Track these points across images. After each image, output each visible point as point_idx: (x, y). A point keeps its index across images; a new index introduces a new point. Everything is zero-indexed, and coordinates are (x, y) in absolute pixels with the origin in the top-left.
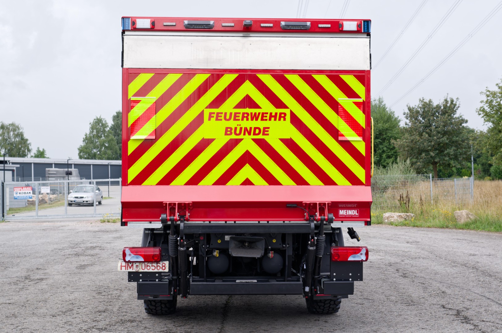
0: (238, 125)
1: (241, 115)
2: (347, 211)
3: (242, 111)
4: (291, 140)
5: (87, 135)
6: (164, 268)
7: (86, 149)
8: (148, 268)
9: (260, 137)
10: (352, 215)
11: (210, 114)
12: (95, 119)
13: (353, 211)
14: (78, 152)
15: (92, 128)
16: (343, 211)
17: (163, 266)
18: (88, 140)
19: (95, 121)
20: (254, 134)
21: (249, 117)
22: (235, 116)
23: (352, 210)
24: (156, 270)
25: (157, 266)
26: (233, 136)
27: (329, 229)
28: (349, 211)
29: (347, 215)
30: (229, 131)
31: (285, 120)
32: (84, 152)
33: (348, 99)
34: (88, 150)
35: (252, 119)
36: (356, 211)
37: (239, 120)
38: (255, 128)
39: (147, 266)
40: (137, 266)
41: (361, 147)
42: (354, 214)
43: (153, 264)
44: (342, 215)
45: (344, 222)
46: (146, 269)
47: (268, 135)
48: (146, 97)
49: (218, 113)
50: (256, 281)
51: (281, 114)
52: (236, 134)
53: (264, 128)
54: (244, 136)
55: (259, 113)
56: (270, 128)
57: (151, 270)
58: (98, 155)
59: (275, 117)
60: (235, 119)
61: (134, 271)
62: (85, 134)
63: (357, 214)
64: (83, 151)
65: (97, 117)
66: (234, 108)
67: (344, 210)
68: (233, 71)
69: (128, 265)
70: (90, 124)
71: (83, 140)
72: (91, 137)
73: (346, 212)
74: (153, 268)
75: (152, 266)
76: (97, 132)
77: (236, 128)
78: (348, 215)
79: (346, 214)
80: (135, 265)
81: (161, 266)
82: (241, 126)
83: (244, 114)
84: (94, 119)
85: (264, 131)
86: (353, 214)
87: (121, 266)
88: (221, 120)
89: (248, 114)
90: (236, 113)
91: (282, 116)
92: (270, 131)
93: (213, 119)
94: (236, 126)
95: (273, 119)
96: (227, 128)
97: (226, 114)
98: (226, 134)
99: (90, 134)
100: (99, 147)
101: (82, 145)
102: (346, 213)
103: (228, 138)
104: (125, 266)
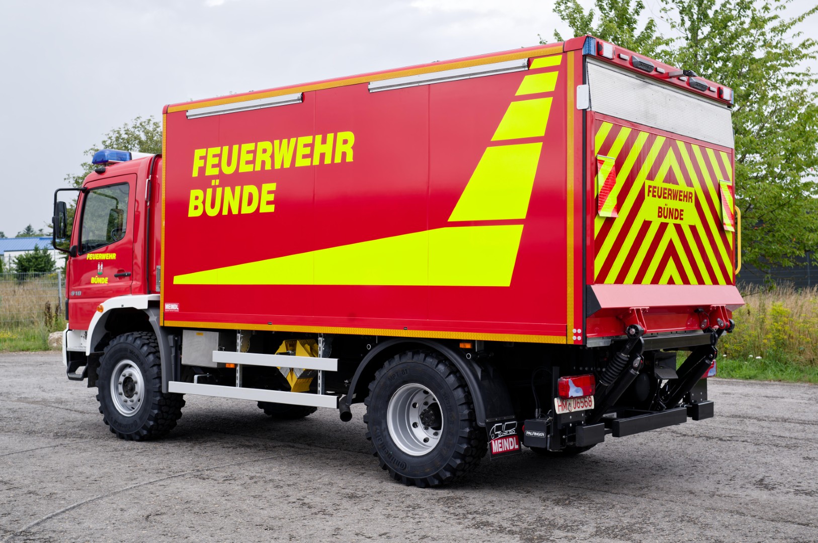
0: (665, 204)
1: (667, 192)
3: (667, 186)
4: (695, 227)
6: (590, 403)
8: (580, 405)
9: (678, 221)
11: (649, 187)
17: (590, 401)
20: (675, 218)
21: (672, 195)
22: (664, 193)
24: (585, 408)
25: (585, 402)
26: (663, 220)
30: (660, 212)
31: (691, 202)
33: (724, 181)
35: (674, 199)
37: (666, 198)
38: (676, 210)
39: (577, 403)
40: (569, 404)
46: (577, 407)
47: (682, 219)
48: (607, 157)
49: (654, 187)
51: (690, 193)
52: (664, 216)
53: (681, 211)
54: (669, 220)
55: (678, 191)
56: (684, 211)
57: (581, 409)
59: (687, 196)
60: (664, 197)
61: (568, 411)
66: (663, 182)
69: (563, 404)
75: (581, 402)
77: (664, 209)
81: (588, 401)
83: (669, 190)
85: (681, 214)
87: (558, 406)
88: (655, 196)
89: (671, 190)
90: (664, 189)
91: (690, 196)
92: (684, 216)
93: (651, 195)
94: (665, 206)
95: (685, 199)
96: (659, 208)
97: (658, 188)
98: (659, 216)
103: (660, 221)
104: (561, 406)
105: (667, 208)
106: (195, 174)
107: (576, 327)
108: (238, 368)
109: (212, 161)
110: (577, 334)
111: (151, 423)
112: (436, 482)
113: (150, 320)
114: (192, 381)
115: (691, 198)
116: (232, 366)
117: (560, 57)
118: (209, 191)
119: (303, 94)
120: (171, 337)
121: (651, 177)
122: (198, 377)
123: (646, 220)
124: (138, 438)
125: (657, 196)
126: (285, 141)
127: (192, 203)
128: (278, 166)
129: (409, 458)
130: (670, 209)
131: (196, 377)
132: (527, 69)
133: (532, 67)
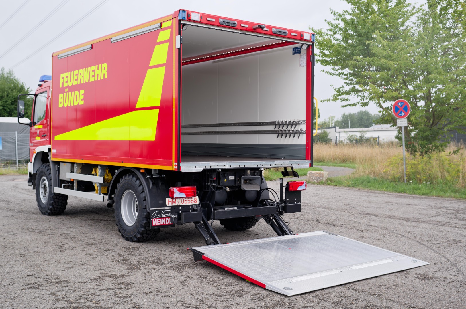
6: (195, 201)
8: (186, 202)
17: (195, 200)
24: (191, 204)
25: (191, 200)
39: (185, 201)
40: (178, 201)
43: (189, 199)
46: (184, 203)
50: (236, 208)
57: (187, 204)
61: (177, 205)
69: (173, 201)
74: (189, 202)
80: (177, 201)
81: (194, 200)
87: (169, 202)
104: (171, 202)
106: (61, 86)
107: (175, 162)
108: (75, 181)
109: (66, 79)
110: (175, 165)
111: (51, 207)
112: (136, 239)
113: (49, 157)
114: (61, 187)
116: (73, 180)
117: (171, 21)
118: (65, 94)
119: (92, 45)
120: (56, 166)
122: (64, 185)
124: (47, 214)
126: (87, 68)
127: (60, 100)
128: (84, 82)
129: (127, 227)
131: (63, 185)
132: (160, 28)
133: (163, 27)
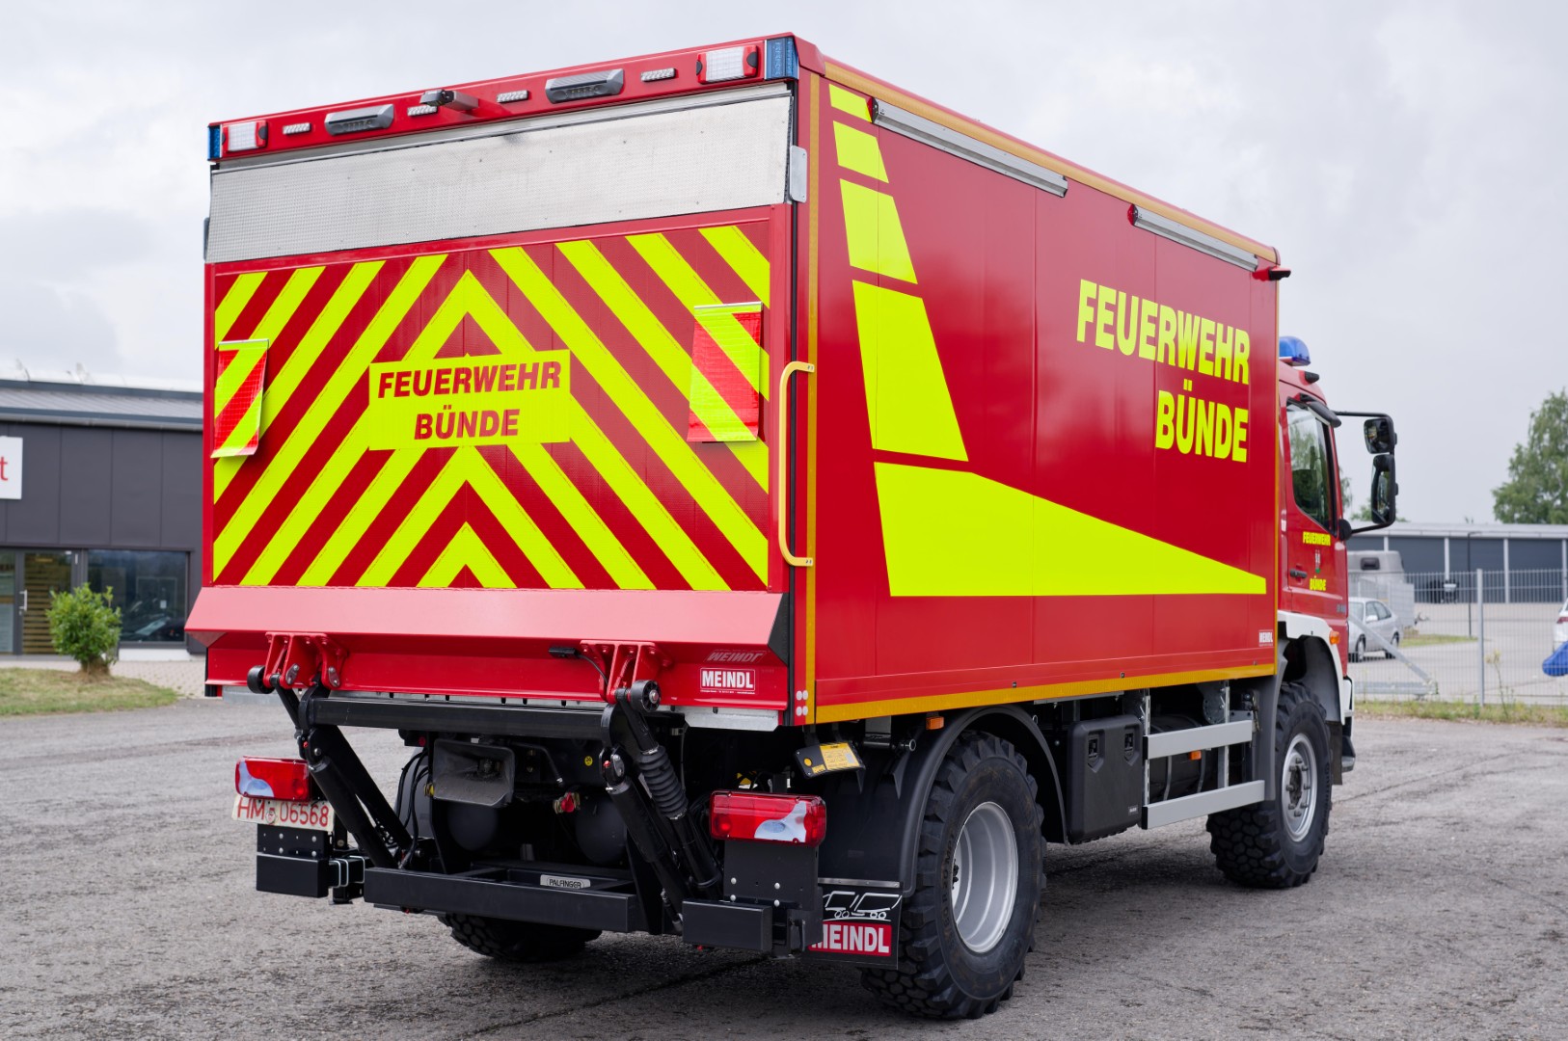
0: (445, 407)
1: (451, 377)
2: (721, 676)
3: (453, 363)
4: (571, 446)
5: (1523, 450)
6: (324, 820)
7: (1518, 491)
8: (294, 817)
9: (498, 439)
10: (736, 688)
11: (384, 376)
12: (1547, 402)
13: (739, 674)
14: (1493, 501)
15: (1539, 428)
16: (711, 673)
17: (323, 816)
18: (1528, 465)
19: (1547, 406)
20: (484, 433)
21: (472, 382)
22: (439, 381)
23: (736, 671)
25: (312, 814)
26: (435, 442)
27: (885, 736)
28: (729, 673)
29: (722, 687)
30: (425, 426)
31: (556, 385)
32: (1513, 503)
33: (723, 305)
34: (1524, 494)
35: (478, 389)
36: (748, 674)
37: (447, 391)
38: (486, 414)
39: (292, 812)
41: (756, 461)
42: (742, 686)
43: (305, 809)
44: (710, 687)
45: (720, 710)
46: (289, 820)
47: (514, 432)
48: (251, 340)
49: (401, 375)
50: (586, 883)
51: (547, 365)
52: (440, 434)
53: (507, 413)
54: (460, 439)
55: (495, 369)
56: (521, 412)
57: (298, 825)
58: (1558, 508)
59: (533, 376)
60: (438, 391)
61: (267, 822)
62: (1517, 447)
63: (751, 686)
64: (1508, 498)
65: (1553, 394)
66: (438, 356)
67: (714, 670)
68: (435, 247)
69: (255, 806)
70: (1533, 415)
71: (1509, 465)
72: (1533, 457)
73: (720, 679)
74: (303, 818)
75: (302, 812)
76: (1552, 439)
77: (440, 416)
78: (726, 688)
79: (720, 685)
80: (264, 807)
81: (320, 816)
82: (452, 411)
83: (459, 371)
84: (1542, 401)
85: (507, 422)
86: (739, 686)
87: (240, 807)
88: (406, 394)
89: (467, 371)
90: (440, 372)
91: (551, 372)
92: (522, 423)
93: (390, 392)
94: (441, 411)
95: (527, 382)
96: (420, 417)
97: (418, 374)
98: (418, 436)
99: (1532, 447)
100: (1561, 485)
101: (1509, 481)
102: (719, 682)
103: (424, 445)
104: (248, 808)
105: (452, 415)
115: (555, 378)
121: (392, 350)
123: (371, 449)
125: (412, 393)
130: (463, 415)
